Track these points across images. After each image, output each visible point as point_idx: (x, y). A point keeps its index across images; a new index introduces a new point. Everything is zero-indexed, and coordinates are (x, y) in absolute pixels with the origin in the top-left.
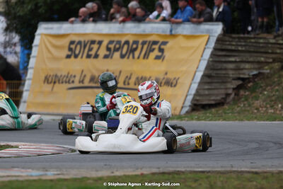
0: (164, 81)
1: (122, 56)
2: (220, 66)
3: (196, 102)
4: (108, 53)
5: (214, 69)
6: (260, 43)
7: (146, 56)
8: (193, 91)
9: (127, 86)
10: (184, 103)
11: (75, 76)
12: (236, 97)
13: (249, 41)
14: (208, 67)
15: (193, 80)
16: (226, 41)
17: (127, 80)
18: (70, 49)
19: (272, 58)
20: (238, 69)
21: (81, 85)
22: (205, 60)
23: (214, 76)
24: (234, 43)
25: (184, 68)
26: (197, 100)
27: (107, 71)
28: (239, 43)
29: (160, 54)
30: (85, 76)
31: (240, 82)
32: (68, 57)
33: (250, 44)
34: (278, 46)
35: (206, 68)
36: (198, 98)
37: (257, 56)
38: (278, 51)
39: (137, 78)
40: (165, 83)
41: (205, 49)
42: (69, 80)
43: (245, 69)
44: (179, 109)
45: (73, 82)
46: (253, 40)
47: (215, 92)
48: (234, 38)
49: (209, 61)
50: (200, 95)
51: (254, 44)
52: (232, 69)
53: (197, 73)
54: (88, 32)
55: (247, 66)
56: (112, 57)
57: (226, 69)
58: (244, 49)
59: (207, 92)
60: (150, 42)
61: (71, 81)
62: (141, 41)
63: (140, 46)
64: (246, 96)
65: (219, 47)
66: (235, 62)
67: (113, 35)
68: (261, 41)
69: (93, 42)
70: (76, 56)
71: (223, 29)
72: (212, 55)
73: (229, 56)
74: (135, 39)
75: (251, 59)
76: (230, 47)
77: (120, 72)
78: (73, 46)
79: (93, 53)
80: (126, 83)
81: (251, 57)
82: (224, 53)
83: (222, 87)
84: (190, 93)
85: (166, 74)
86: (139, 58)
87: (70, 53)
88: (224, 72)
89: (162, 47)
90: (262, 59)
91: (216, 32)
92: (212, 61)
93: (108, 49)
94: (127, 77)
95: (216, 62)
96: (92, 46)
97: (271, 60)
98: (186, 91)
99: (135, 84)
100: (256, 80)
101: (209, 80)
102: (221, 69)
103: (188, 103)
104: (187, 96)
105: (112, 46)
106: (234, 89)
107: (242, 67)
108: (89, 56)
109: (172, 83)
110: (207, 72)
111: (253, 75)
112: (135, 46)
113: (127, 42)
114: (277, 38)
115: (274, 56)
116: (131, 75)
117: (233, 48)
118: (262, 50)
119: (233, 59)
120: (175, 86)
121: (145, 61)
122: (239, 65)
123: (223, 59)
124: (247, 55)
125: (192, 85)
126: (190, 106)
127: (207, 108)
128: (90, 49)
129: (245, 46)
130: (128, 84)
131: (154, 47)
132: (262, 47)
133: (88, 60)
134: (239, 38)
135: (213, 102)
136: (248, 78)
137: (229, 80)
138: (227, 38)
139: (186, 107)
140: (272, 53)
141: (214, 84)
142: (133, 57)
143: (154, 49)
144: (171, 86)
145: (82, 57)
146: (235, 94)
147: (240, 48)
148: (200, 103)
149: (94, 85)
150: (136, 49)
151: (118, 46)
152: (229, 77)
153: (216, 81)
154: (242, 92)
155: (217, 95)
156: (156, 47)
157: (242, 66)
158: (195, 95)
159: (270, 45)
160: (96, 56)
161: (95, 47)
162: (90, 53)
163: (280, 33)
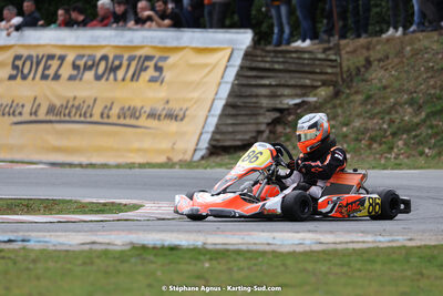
0: (164, 113)
1: (98, 78)
2: (248, 91)
3: (214, 143)
4: (75, 73)
5: (241, 96)
6: (305, 59)
7: (135, 77)
8: (211, 128)
9: (106, 120)
10: (197, 144)
11: (23, 106)
12: (272, 136)
13: (288, 55)
14: (232, 94)
15: (210, 111)
16: (257, 56)
17: (106, 111)
18: (15, 67)
19: (321, 81)
20: (273, 96)
21: (33, 118)
22: (227, 83)
23: (239, 106)
24: (268, 59)
25: (195, 95)
26: (217, 140)
27: (75, 98)
28: (275, 59)
29: (157, 74)
30: (39, 105)
31: (277, 115)
32: (12, 78)
33: (291, 60)
34: (329, 63)
35: (230, 95)
36: (218, 137)
37: (301, 78)
38: (329, 70)
39: (123, 109)
40: (166, 116)
41: (226, 67)
42: (14, 112)
43: (284, 96)
44: (190, 153)
45: (20, 114)
46: (294, 55)
47: (243, 128)
48: (269, 52)
49: (233, 85)
50: (222, 133)
51: (297, 61)
52: (265, 96)
53: (216, 102)
54: (42, 42)
55: (287, 91)
56: (81, 79)
57: (257, 96)
58: (281, 67)
59: (230, 129)
60: (140, 57)
61: (17, 113)
62: (126, 57)
63: (125, 63)
64: (286, 135)
65: (248, 64)
66: (270, 86)
67: (83, 47)
68: (306, 56)
69: (51, 57)
70: (24, 78)
71: (253, 39)
72: (238, 76)
73: (262, 78)
74: (118, 52)
75: (292, 82)
76: (262, 65)
77: (95, 100)
78: (19, 63)
79: (51, 72)
80: (105, 116)
81: (292, 78)
82: (254, 73)
83: (252, 121)
84: (206, 129)
85: (168, 102)
86: (123, 80)
87: (15, 72)
88: (254, 100)
89: (160, 64)
90: (308, 82)
91: (242, 44)
92: (238, 85)
93: (75, 67)
94: (106, 107)
95: (243, 85)
96: (49, 62)
97: (319, 84)
98: (200, 127)
99: (119, 117)
100: (299, 111)
101: (233, 111)
102: (250, 96)
103: (204, 144)
104: (201, 134)
105: (81, 63)
106: (268, 124)
107: (279, 93)
108: (44, 77)
109: (177, 116)
110: (231, 100)
111: (295, 105)
112: (117, 63)
113: (105, 58)
114: (328, 53)
115: (323, 77)
116: (112, 104)
117: (267, 66)
118: (307, 69)
119: (266, 82)
120: (182, 120)
121: (134, 84)
122: (274, 89)
123: (253, 82)
124: (287, 75)
125: (210, 119)
126: (207, 148)
127: (232, 151)
128: (47, 67)
129: (283, 63)
130: (108, 117)
131: (146, 63)
132: (308, 65)
133: (44, 82)
134: (275, 52)
135: (239, 143)
136: (287, 109)
137: (262, 111)
138: (259, 52)
139: (200, 149)
140: (321, 73)
141: (240, 118)
142: (115, 79)
143: (147, 68)
144: (176, 120)
145: (34, 78)
146: (270, 132)
147: (276, 66)
148: (221, 144)
149: (54, 118)
150: (119, 67)
151: (90, 63)
152: (262, 108)
153: (243, 112)
154: (279, 129)
155: (245, 133)
156: (151, 64)
157: (280, 91)
158: (214, 133)
159: (317, 62)
160: (57, 77)
161: (55, 64)
162: (47, 72)
163: (331, 45)
